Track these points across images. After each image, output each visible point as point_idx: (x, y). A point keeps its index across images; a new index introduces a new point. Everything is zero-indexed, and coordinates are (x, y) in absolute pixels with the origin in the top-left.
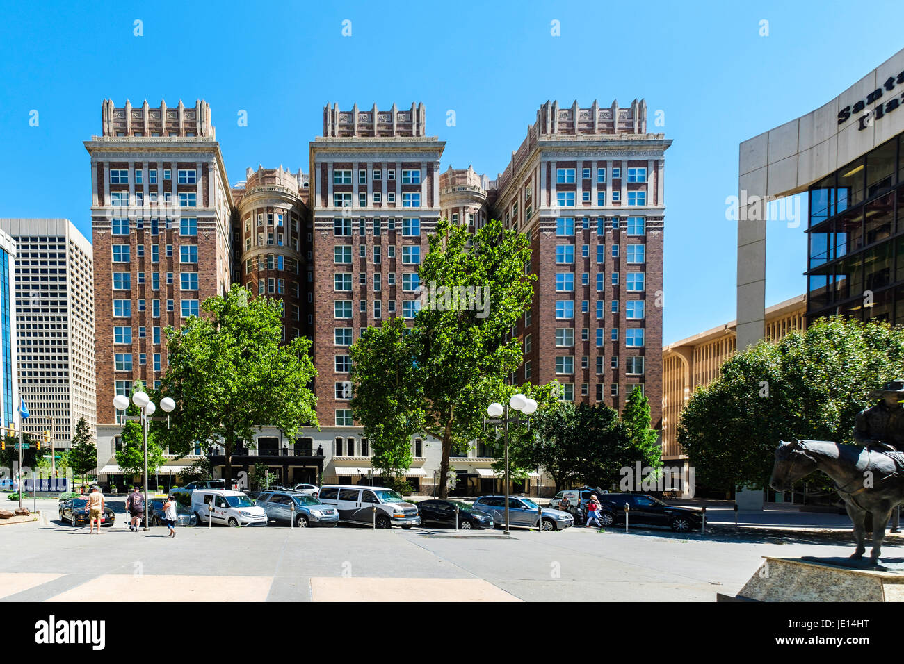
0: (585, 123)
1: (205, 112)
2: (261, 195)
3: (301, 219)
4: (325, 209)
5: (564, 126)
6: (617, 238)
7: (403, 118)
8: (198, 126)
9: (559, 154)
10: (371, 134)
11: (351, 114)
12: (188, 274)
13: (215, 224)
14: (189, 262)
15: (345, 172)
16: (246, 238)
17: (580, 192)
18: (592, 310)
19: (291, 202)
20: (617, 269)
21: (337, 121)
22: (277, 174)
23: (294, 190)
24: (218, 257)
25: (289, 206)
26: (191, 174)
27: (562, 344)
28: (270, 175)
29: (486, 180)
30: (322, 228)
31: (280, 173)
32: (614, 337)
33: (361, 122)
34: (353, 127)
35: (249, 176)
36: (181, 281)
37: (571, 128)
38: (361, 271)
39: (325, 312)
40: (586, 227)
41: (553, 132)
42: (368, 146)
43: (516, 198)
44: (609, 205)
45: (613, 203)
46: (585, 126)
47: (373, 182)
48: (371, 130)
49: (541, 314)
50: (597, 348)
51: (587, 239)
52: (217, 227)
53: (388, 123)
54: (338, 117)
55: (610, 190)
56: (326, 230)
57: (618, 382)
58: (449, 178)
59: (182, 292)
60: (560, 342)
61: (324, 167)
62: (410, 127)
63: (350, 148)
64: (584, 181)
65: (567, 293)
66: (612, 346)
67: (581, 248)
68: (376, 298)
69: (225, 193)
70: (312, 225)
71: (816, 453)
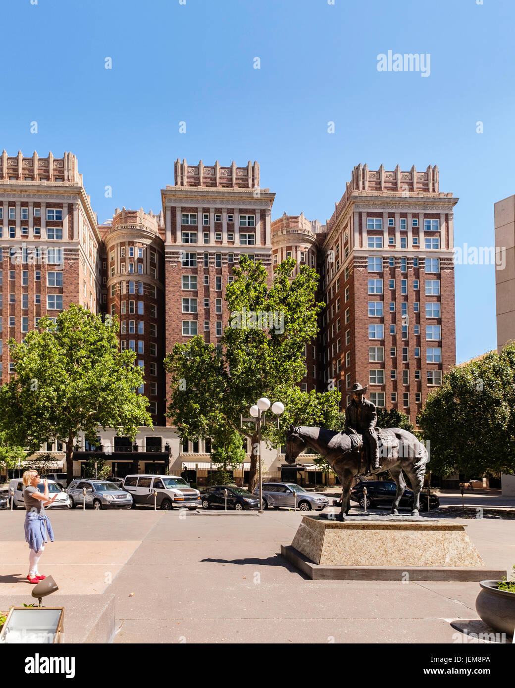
0: (390, 182)
1: (72, 163)
2: (124, 231)
3: (159, 252)
4: (174, 244)
5: (374, 184)
6: (417, 275)
7: (241, 173)
8: (66, 173)
9: (368, 206)
10: (214, 185)
11: (197, 168)
12: (54, 296)
13: (78, 254)
14: (55, 286)
15: (191, 215)
16: (111, 267)
17: (386, 235)
18: (398, 332)
19: (151, 238)
20: (418, 299)
21: (185, 174)
22: (138, 214)
23: (153, 229)
24: (81, 282)
25: (149, 242)
26: (57, 212)
27: (375, 360)
28: (132, 215)
29: (318, 225)
30: (172, 260)
31: (140, 214)
32: (417, 354)
33: (206, 175)
34: (199, 179)
35: (114, 216)
36: (47, 302)
37: (379, 186)
38: (205, 296)
39: (173, 330)
40: (391, 264)
41: (364, 188)
42: (210, 195)
43: (337, 240)
44: (410, 248)
45: (413, 246)
46: (390, 185)
47: (215, 223)
48: (214, 182)
49: (356, 334)
50: (403, 364)
51: (393, 276)
52: (81, 257)
53: (228, 177)
54: (186, 170)
55: (410, 235)
56: (175, 261)
57: (421, 391)
58: (284, 222)
59: (48, 311)
60: (373, 358)
61: (173, 210)
62: (247, 180)
63: (195, 196)
64: (389, 228)
65: (378, 318)
66: (415, 362)
67: (388, 282)
68: (218, 319)
69: (91, 229)
70: (165, 258)
71: (305, 435)
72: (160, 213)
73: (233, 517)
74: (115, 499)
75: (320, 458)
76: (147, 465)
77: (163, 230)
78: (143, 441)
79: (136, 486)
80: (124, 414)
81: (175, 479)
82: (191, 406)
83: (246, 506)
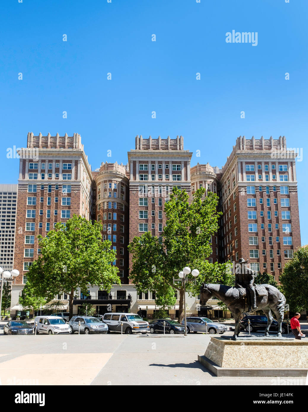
0: (258, 145)
1: (78, 138)
2: (106, 174)
3: (126, 185)
4: (135, 181)
5: (249, 147)
6: (276, 195)
7: (173, 142)
8: (74, 144)
9: (246, 159)
10: (158, 149)
11: (148, 140)
12: (65, 211)
13: (80, 187)
14: (66, 205)
15: (144, 165)
16: (98, 194)
17: (257, 174)
18: (266, 228)
19: (121, 178)
20: (277, 209)
21: (142, 143)
22: (114, 165)
23: (123, 173)
24: (81, 202)
25: (120, 180)
26: (69, 165)
27: (252, 244)
28: (111, 166)
29: (218, 169)
30: (133, 190)
31: (116, 165)
32: (278, 240)
33: (153, 144)
34: (149, 146)
35: (101, 166)
36: (61, 214)
37: (252, 148)
38: (152, 209)
39: (134, 229)
40: (260, 190)
41: (243, 149)
42: (155, 154)
43: (229, 177)
44: (271, 180)
45: (273, 180)
46: (258, 147)
47: (158, 169)
48: (157, 147)
49: (241, 230)
50: (270, 246)
51: (262, 195)
52: (81, 189)
53: (166, 144)
54: (142, 141)
55: (271, 174)
56: (135, 190)
57: (281, 262)
58: (198, 168)
59: (61, 219)
60: (251, 243)
61: (134, 163)
62: (177, 146)
63: (147, 155)
64: (258, 170)
65: (254, 220)
66: (277, 245)
67: (259, 200)
68: (160, 222)
69: (87, 174)
70: (129, 188)
71: (211, 289)
72: (127, 165)
73: (169, 338)
74: (98, 328)
75: (222, 302)
76: (117, 307)
77: (129, 173)
78: (115, 293)
79: (110, 320)
80: (104, 278)
81: (134, 315)
82: (144, 272)
83: (176, 331)
